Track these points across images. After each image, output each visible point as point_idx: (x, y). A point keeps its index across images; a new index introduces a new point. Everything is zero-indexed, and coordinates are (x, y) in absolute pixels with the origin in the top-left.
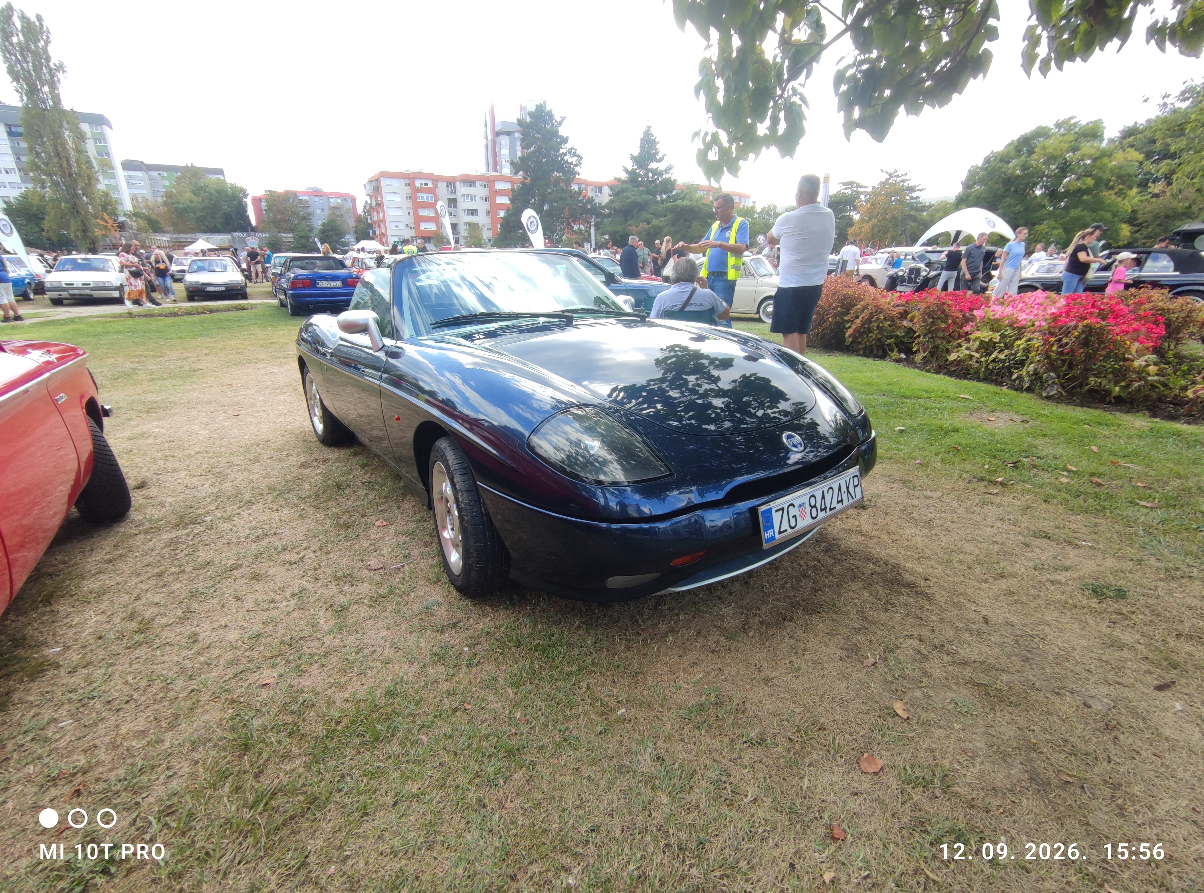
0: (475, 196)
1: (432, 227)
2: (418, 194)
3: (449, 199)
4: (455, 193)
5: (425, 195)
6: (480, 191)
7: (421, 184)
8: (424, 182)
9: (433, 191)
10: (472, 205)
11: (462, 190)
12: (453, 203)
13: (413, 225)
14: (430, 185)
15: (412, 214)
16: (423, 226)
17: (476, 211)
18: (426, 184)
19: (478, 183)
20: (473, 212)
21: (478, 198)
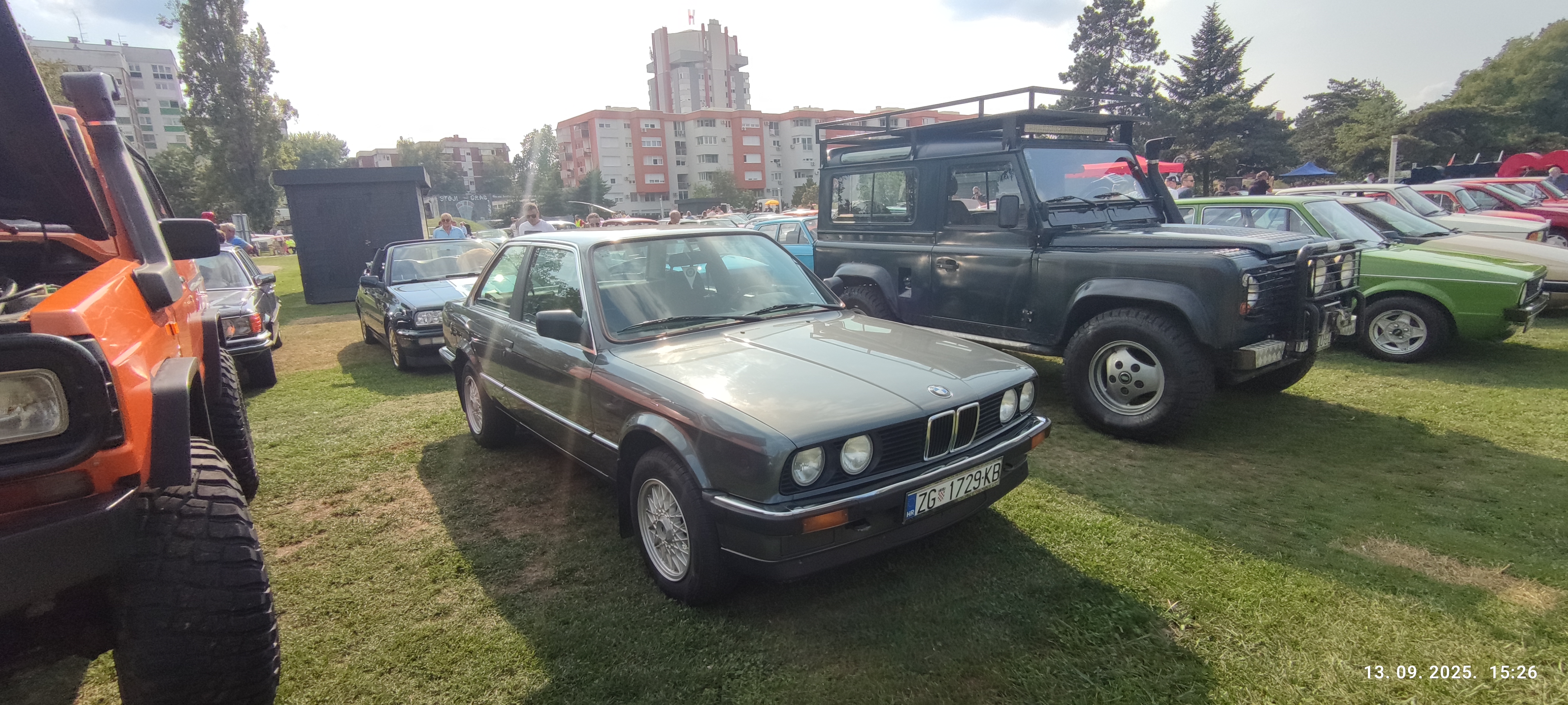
0: (715, 138)
1: (660, 178)
2: (644, 139)
3: (677, 143)
4: (684, 135)
5: (651, 139)
6: (721, 131)
7: (647, 125)
8: (650, 122)
9: (661, 133)
10: (708, 149)
11: (694, 130)
12: (681, 147)
13: (633, 179)
14: (657, 126)
15: (632, 165)
16: (649, 179)
17: (717, 156)
18: (653, 126)
19: (718, 122)
20: (713, 158)
21: (718, 140)
